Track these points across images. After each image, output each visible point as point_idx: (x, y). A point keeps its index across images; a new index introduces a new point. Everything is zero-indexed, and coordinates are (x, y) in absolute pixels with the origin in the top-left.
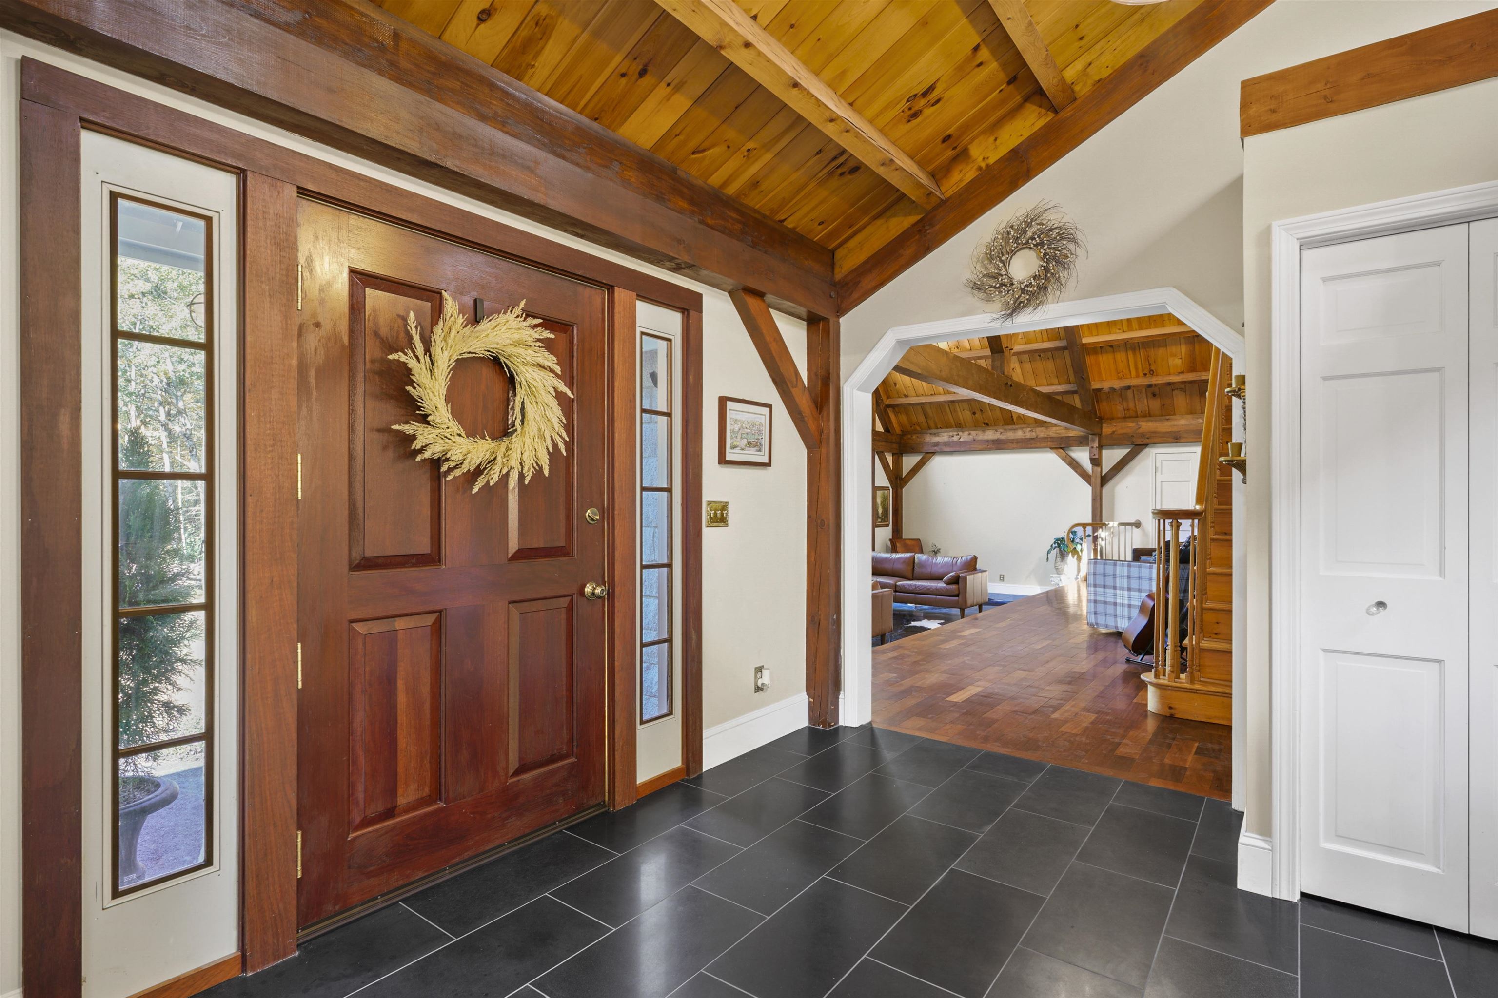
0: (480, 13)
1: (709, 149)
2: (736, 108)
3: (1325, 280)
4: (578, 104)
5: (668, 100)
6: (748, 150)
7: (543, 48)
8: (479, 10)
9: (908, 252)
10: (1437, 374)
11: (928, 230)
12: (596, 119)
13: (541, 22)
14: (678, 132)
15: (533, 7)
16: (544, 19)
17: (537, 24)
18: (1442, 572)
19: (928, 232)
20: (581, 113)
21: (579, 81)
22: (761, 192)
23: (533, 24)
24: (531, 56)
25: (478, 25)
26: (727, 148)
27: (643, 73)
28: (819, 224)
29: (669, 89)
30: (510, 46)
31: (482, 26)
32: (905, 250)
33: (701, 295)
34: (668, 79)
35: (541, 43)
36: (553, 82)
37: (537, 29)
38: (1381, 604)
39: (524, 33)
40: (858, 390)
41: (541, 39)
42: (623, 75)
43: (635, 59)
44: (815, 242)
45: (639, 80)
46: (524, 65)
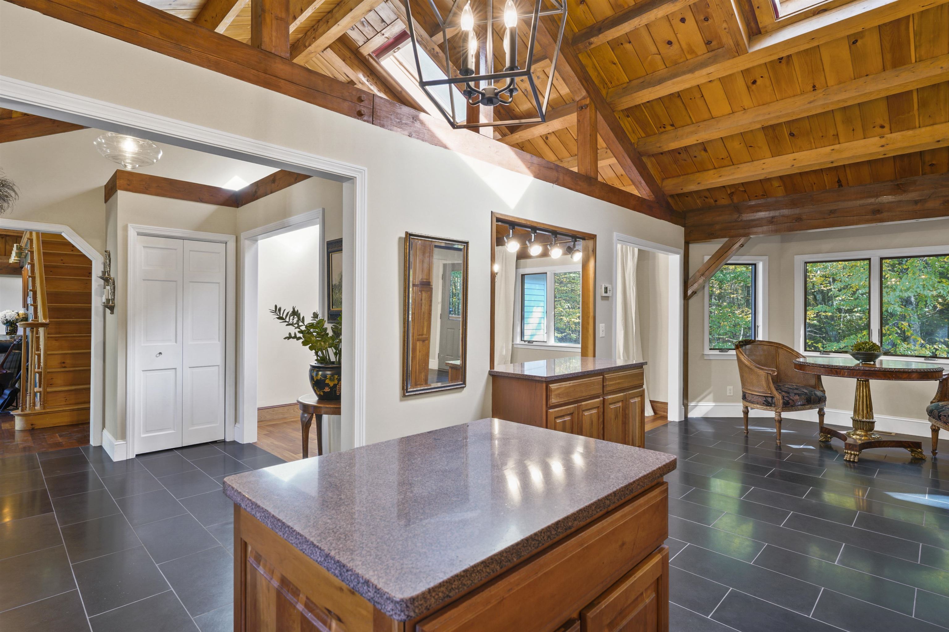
3: (144, 247)
10: (175, 282)
18: (176, 342)
38: (160, 353)
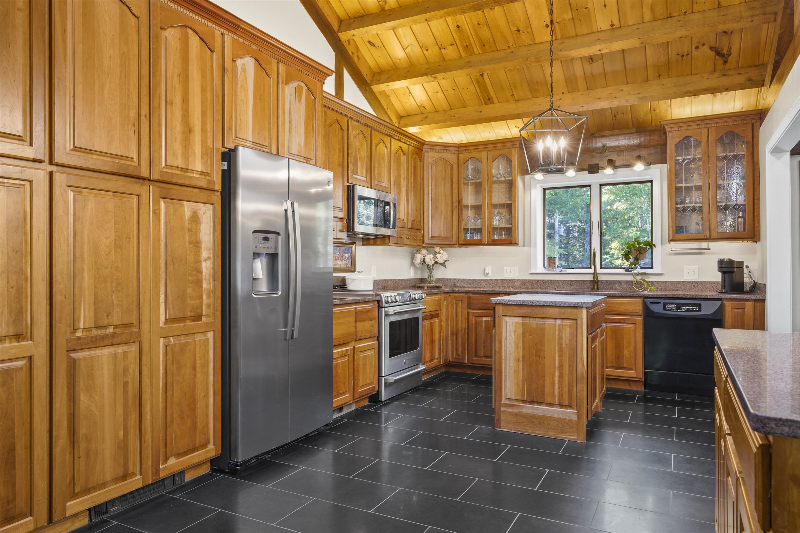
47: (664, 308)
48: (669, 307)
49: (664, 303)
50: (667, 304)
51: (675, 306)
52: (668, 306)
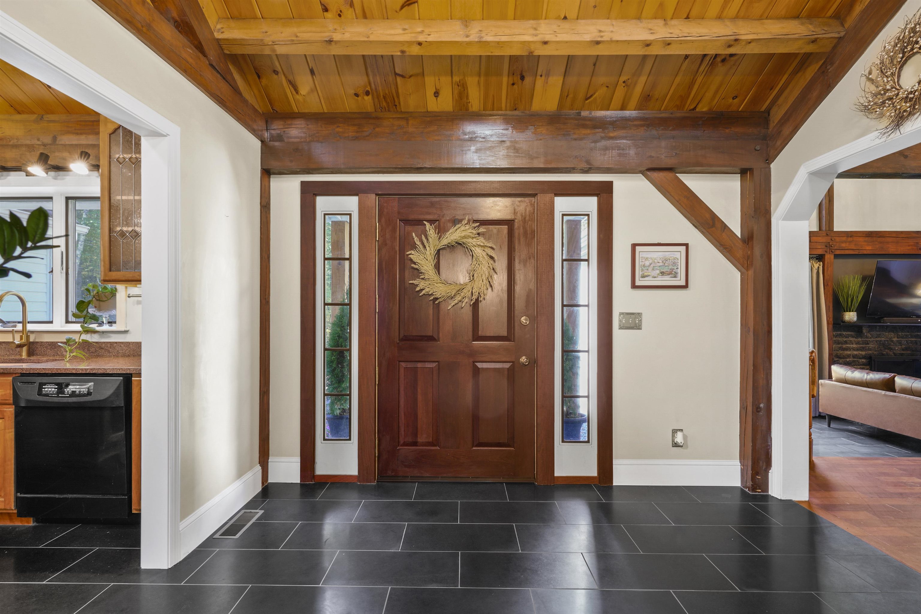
0: (434, 94)
1: (594, 94)
2: (594, 65)
4: (501, 107)
5: (547, 83)
6: (624, 82)
7: (468, 93)
8: (433, 94)
9: (815, 94)
11: (829, 69)
12: (516, 109)
13: (459, 84)
14: (566, 94)
15: (452, 80)
16: (460, 82)
17: (458, 86)
19: (829, 71)
20: (506, 110)
21: (494, 99)
22: (657, 99)
23: (456, 86)
24: (465, 99)
25: (437, 99)
26: (607, 88)
27: (522, 78)
28: (733, 99)
29: (543, 77)
30: (454, 100)
31: (438, 98)
32: (812, 94)
33: (611, 183)
34: (539, 73)
35: (466, 91)
36: (483, 104)
37: (460, 88)
39: (456, 92)
40: (783, 220)
41: (464, 90)
42: (513, 84)
43: (513, 74)
44: (740, 111)
45: (523, 82)
46: (465, 104)
47: (40, 393)
48: (46, 390)
49: (40, 383)
50: (45, 385)
51: (55, 388)
52: (45, 388)
